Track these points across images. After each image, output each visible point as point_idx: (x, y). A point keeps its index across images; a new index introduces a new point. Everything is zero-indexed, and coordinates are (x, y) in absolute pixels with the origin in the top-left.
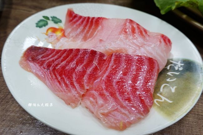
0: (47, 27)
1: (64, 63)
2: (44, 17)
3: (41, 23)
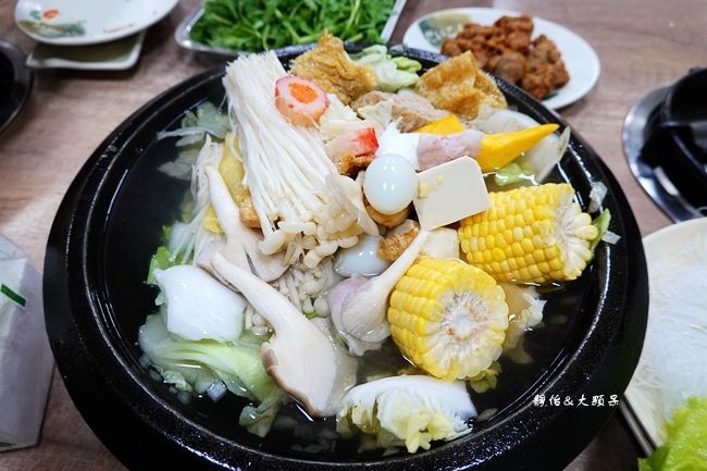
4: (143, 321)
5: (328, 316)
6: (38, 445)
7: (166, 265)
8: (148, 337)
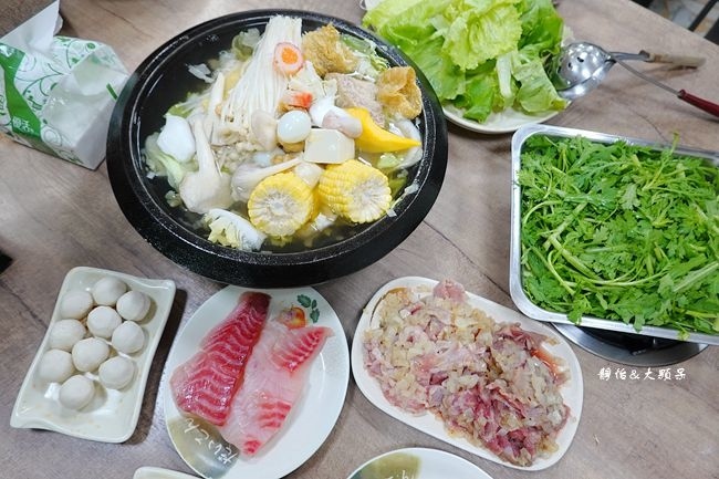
0: (302, 308)
1: (239, 332)
2: (315, 301)
3: (305, 301)
4: (151, 134)
5: (231, 173)
6: (95, 171)
7: (176, 114)
8: (150, 141)
